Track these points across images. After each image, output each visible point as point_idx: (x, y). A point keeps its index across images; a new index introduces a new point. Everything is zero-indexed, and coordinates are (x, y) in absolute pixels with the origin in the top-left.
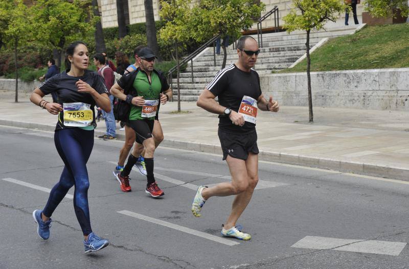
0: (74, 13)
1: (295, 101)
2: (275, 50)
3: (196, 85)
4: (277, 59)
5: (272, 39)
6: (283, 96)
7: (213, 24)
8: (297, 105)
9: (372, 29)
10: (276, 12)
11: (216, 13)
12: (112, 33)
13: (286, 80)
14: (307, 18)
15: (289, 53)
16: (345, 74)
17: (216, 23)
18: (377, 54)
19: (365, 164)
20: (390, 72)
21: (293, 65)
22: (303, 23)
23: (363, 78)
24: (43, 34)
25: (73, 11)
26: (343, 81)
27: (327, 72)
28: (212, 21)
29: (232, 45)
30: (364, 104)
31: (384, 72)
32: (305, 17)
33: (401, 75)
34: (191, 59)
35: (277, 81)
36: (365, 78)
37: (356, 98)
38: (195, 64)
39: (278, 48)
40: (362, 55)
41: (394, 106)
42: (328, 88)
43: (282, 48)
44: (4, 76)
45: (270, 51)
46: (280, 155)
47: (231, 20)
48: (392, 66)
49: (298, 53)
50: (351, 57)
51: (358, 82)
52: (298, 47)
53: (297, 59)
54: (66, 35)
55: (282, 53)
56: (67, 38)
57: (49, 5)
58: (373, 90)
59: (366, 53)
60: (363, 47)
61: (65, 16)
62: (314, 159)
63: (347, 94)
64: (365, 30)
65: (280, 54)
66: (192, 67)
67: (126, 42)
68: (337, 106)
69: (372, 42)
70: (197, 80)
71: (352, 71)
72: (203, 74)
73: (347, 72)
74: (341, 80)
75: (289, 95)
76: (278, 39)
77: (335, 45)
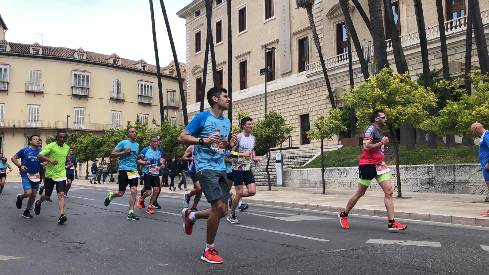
1: (307, 185)
2: (291, 158)
4: (293, 163)
5: (288, 153)
6: (300, 182)
7: (264, 136)
8: (308, 187)
9: (348, 148)
10: (290, 138)
11: (265, 130)
13: (302, 173)
14: (322, 132)
15: (300, 160)
16: (339, 169)
17: (266, 135)
18: (355, 160)
19: (376, 210)
21: (304, 166)
23: (350, 171)
24: (162, 145)
26: (337, 173)
27: (327, 168)
28: (264, 135)
29: (265, 155)
30: (350, 187)
32: (321, 131)
35: (296, 173)
36: (351, 171)
37: (345, 184)
39: (293, 157)
40: (346, 160)
42: (328, 177)
43: (295, 157)
45: (289, 158)
46: (317, 206)
47: (275, 134)
49: (306, 159)
50: (339, 161)
51: (347, 174)
52: (305, 156)
53: (305, 162)
55: (296, 160)
56: (175, 147)
57: (167, 130)
58: (356, 179)
59: (348, 159)
60: (345, 156)
61: (175, 135)
62: (341, 208)
63: (340, 181)
64: (344, 148)
65: (294, 160)
68: (334, 188)
69: (351, 154)
71: (342, 168)
73: (340, 168)
74: (336, 173)
75: (303, 181)
76: (291, 152)
77: (328, 155)
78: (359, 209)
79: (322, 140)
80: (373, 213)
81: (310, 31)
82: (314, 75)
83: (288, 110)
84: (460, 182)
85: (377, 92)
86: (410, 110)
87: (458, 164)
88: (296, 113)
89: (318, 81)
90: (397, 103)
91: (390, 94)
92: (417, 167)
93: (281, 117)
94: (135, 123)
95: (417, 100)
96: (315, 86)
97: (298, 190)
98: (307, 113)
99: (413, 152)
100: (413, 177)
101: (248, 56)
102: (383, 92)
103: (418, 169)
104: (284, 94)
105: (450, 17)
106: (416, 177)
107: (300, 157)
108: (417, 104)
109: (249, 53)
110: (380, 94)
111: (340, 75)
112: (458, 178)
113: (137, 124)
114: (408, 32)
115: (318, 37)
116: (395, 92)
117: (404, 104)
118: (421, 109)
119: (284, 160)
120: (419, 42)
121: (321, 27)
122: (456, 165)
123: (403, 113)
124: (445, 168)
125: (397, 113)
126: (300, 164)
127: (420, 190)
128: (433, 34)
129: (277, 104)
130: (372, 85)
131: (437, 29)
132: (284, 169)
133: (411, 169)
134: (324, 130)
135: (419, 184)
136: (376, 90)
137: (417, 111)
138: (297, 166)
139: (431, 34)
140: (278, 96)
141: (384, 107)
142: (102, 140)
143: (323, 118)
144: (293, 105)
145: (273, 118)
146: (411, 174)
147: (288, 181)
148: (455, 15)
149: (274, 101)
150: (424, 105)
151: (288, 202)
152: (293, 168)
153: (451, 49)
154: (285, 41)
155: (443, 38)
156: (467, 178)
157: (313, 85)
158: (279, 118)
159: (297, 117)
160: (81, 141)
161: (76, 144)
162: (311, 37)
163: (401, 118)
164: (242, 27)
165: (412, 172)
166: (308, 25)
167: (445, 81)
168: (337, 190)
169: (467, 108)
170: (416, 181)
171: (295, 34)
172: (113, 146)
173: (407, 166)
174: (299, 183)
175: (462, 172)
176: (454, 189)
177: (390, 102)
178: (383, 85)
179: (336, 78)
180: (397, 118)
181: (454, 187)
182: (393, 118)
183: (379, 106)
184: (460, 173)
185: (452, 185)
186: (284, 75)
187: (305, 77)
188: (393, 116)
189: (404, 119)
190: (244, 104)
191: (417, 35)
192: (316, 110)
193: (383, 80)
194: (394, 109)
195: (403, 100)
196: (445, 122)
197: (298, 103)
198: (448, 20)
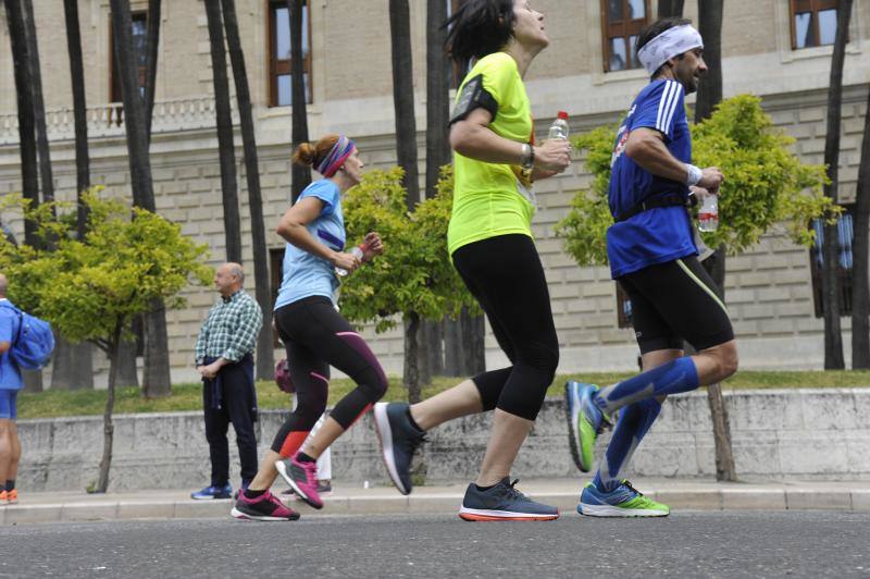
84: (64, 462)
87: (63, 419)
112: (58, 453)
122: (58, 420)
124: (31, 427)
156: (78, 451)
175: (69, 436)
176: (46, 481)
181: (46, 475)
184: (65, 440)
185: (42, 470)
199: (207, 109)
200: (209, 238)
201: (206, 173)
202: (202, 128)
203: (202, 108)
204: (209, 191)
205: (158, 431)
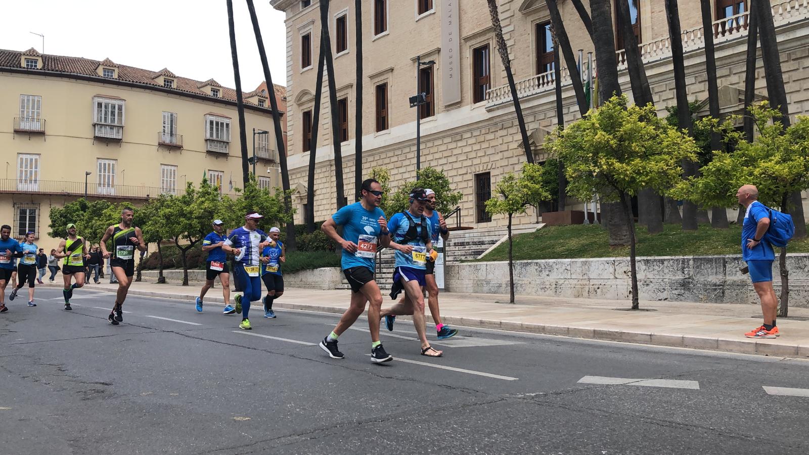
0: (275, 204)
1: (486, 288)
2: (459, 244)
3: (384, 275)
4: (463, 253)
8: (487, 293)
9: (553, 228)
10: (458, 211)
12: (301, 229)
13: (477, 269)
14: (511, 202)
15: (474, 247)
16: (537, 263)
18: (564, 248)
19: (596, 329)
20: (582, 262)
21: (480, 257)
22: (507, 206)
23: (555, 267)
25: (274, 202)
26: (535, 270)
27: (518, 261)
30: (556, 292)
31: (576, 262)
32: (509, 201)
33: (593, 264)
34: (380, 251)
35: (467, 269)
36: (557, 267)
37: (547, 287)
38: (382, 256)
39: (463, 243)
40: (550, 248)
41: (585, 294)
42: (520, 276)
43: (466, 243)
44: (198, 268)
45: (455, 245)
46: (501, 322)
48: (581, 257)
49: (483, 247)
50: (538, 250)
51: (550, 271)
52: (483, 241)
53: (483, 252)
54: (266, 224)
55: (467, 247)
57: (253, 197)
58: (565, 279)
59: (553, 246)
60: (548, 242)
61: (267, 206)
62: (539, 326)
63: (538, 282)
64: (546, 229)
65: (465, 247)
66: (380, 258)
67: (316, 236)
68: (529, 294)
69: (557, 238)
70: (384, 270)
71: (543, 261)
72: (390, 266)
73: (539, 261)
74: (532, 269)
75: (479, 283)
76: (460, 236)
77: (519, 240)
78: (568, 328)
79: (510, 215)
80: (592, 335)
81: (493, 34)
82: (498, 109)
83: (456, 165)
84: (734, 284)
85: (601, 136)
86: (653, 165)
87: (731, 256)
88: (469, 171)
89: (505, 118)
90: (633, 154)
91: (621, 139)
92: (665, 260)
93: (443, 178)
94: (200, 186)
95: (666, 150)
96: (500, 125)
97: (470, 297)
98: (487, 171)
99: (659, 235)
100: (658, 277)
101: (390, 75)
102: (611, 137)
103: (666, 263)
104: (449, 140)
105: (721, 14)
106: (663, 276)
107: (475, 243)
108: (666, 157)
109: (392, 70)
110: (606, 139)
111: (541, 108)
112: (730, 278)
113: (203, 187)
114: (653, 39)
115: (505, 45)
116: (630, 136)
117: (645, 156)
118: (672, 164)
119: (447, 248)
120: (671, 54)
121: (511, 28)
122: (727, 256)
123: (643, 172)
124: (710, 261)
125: (633, 172)
126: (475, 255)
127: (669, 297)
128: (693, 42)
129: (437, 156)
130: (593, 124)
131: (700, 34)
132: (447, 263)
133: (655, 263)
134: (513, 199)
135: (667, 287)
136: (599, 133)
137: (665, 168)
138: (470, 258)
139: (690, 42)
140: (440, 142)
141: (612, 160)
142: (144, 213)
143: (511, 178)
144: (463, 157)
145: (430, 178)
146: (655, 272)
147: (454, 283)
148: (729, 10)
149: (432, 150)
150: (676, 158)
151: (452, 317)
152: (462, 261)
153: (723, 66)
154: (451, 50)
155: (710, 49)
157: (496, 124)
158: (440, 178)
159: (471, 177)
160: (110, 215)
161: (102, 221)
162: (493, 44)
163: (639, 179)
164: (380, 26)
165: (656, 268)
166: (490, 24)
167: (712, 118)
168: (533, 297)
169: (746, 163)
170: (662, 283)
171: (467, 39)
172: (163, 224)
173: (649, 258)
174: (472, 285)
175: (736, 268)
176: (723, 296)
177: (621, 153)
178: (610, 124)
179: (534, 114)
180: (633, 180)
181: (723, 293)
182: (627, 179)
183: (604, 160)
184: (734, 270)
185: (720, 289)
186: (450, 107)
187: (484, 110)
188: (626, 175)
189: (644, 181)
190: (383, 156)
191: (668, 43)
192: (501, 167)
193: (611, 117)
194: (628, 164)
195: (643, 150)
196: (711, 186)
197: (473, 155)
198: (718, 18)
199: (793, 8)
200: (799, 105)
201: (793, 57)
202: (789, 24)
203: (789, 9)
204: (797, 69)
205: (805, 266)
